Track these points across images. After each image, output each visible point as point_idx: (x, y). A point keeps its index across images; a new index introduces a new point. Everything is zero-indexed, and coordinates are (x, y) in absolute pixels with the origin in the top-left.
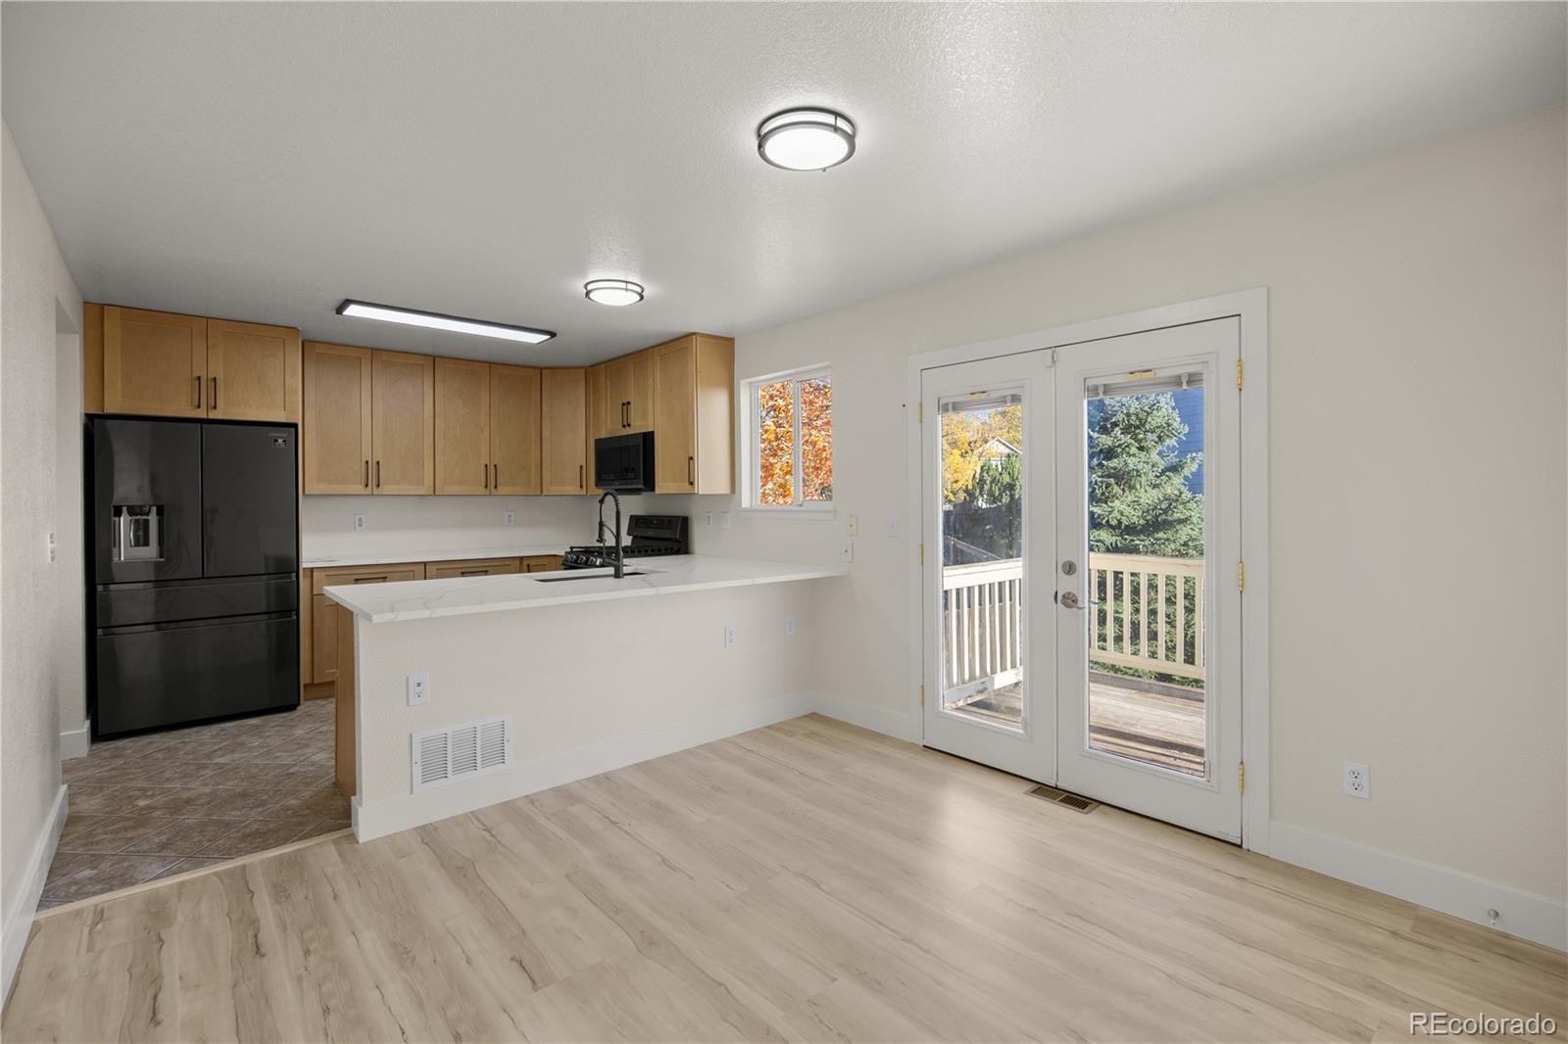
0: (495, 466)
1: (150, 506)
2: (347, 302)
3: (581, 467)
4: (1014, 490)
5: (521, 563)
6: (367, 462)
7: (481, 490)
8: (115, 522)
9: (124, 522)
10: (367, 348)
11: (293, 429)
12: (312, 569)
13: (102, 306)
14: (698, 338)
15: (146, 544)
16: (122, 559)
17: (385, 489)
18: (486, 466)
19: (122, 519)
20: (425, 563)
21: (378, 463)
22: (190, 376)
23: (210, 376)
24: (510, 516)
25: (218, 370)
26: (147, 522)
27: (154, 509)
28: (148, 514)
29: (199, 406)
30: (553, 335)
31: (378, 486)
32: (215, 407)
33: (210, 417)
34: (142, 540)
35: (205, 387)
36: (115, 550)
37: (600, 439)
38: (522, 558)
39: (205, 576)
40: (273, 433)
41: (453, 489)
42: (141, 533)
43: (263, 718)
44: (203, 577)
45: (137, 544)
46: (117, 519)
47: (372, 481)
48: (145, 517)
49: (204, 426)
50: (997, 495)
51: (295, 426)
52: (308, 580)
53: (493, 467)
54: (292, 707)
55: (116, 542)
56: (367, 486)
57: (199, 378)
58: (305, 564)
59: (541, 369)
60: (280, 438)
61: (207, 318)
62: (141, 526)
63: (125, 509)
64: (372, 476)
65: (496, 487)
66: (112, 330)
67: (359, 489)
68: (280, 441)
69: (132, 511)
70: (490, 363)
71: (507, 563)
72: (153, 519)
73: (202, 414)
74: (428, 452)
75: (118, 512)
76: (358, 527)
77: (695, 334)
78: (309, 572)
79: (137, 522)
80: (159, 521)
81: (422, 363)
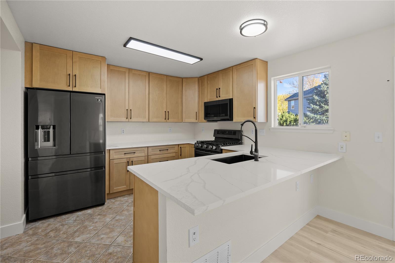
0: (168, 112)
1: (50, 125)
2: (131, 39)
3: (196, 112)
4: (287, 122)
5: (178, 146)
6: (127, 110)
7: (164, 120)
8: (36, 132)
9: (40, 132)
10: (127, 68)
11: (104, 96)
12: (110, 150)
13: (32, 44)
14: (258, 60)
15: (49, 141)
16: (39, 147)
17: (133, 120)
18: (165, 112)
19: (39, 130)
20: (148, 147)
21: (131, 110)
22: (66, 74)
23: (74, 74)
24: (170, 129)
25: (76, 72)
26: (49, 132)
27: (52, 127)
28: (49, 129)
29: (69, 86)
30: (201, 59)
31: (131, 118)
32: (75, 86)
33: (74, 90)
34: (47, 139)
35: (73, 78)
36: (36, 143)
37: (206, 102)
38: (178, 145)
39: (71, 154)
40: (97, 97)
41: (155, 120)
42: (46, 136)
43: (92, 209)
44: (70, 154)
45: (45, 141)
46: (37, 131)
47: (129, 117)
48: (48, 130)
49: (71, 93)
50: (282, 123)
51: (104, 95)
52: (108, 154)
53: (167, 112)
54: (103, 204)
55: (36, 140)
56: (127, 118)
57: (69, 75)
58: (107, 148)
59: (182, 78)
60: (99, 99)
61: (73, 51)
62: (46, 134)
63: (40, 126)
64: (129, 115)
65: (168, 119)
66: (36, 53)
67: (124, 119)
68: (99, 100)
69: (43, 128)
70: (167, 76)
71: (174, 146)
72: (51, 130)
73: (70, 89)
74: (147, 106)
75: (37, 128)
76: (122, 133)
77: (257, 59)
78: (108, 151)
79: (45, 132)
80: (54, 131)
81: (145, 75)
